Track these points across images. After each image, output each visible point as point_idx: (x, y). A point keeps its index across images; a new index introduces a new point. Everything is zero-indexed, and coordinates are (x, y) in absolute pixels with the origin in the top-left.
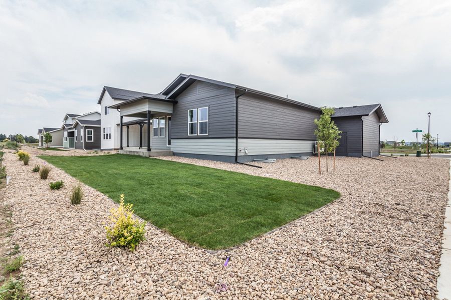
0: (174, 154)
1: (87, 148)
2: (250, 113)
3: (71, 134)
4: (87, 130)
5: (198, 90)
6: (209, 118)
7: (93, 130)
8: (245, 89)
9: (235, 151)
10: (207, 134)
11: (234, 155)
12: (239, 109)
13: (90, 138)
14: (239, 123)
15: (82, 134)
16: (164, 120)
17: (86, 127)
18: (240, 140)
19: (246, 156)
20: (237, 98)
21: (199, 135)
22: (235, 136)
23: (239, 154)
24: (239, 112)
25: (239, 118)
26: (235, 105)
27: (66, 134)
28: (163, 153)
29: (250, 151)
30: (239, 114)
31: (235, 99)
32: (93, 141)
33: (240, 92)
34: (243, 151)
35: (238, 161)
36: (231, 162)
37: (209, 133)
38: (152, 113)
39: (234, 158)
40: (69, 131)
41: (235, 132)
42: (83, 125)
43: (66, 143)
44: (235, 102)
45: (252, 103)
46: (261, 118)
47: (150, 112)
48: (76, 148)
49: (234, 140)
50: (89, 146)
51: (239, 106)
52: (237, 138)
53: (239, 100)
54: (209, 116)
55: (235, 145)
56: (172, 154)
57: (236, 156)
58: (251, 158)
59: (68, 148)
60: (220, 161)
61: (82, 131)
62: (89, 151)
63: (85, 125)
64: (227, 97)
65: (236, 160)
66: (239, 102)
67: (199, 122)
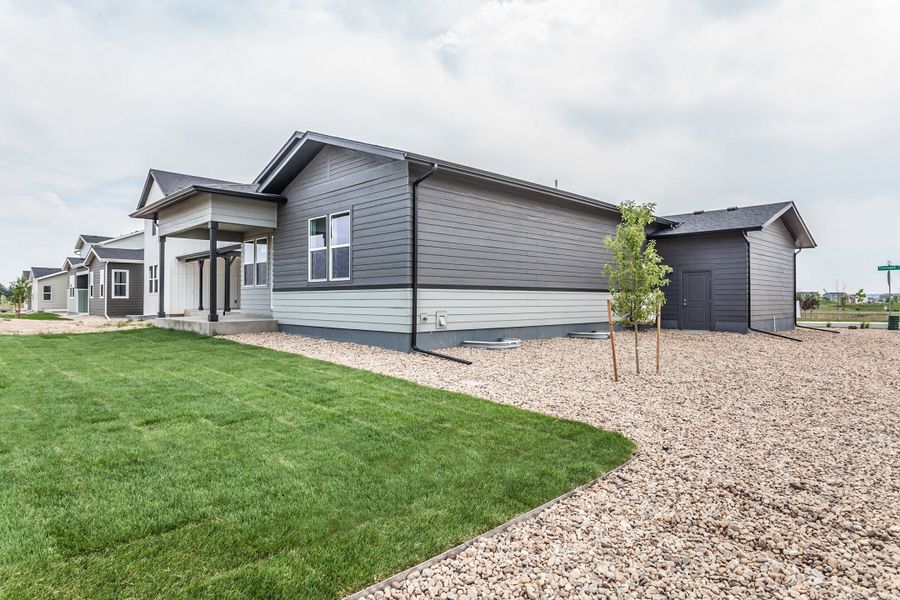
0: (281, 328)
1: (112, 313)
2: (453, 225)
3: (83, 282)
4: (113, 271)
5: (328, 169)
6: (352, 239)
7: (127, 272)
8: (431, 162)
9: (409, 321)
10: (348, 279)
11: (408, 330)
12: (420, 213)
13: (120, 290)
14: (420, 250)
15: (103, 280)
16: (265, 246)
17: (111, 265)
18: (422, 293)
19: (441, 334)
20: (415, 185)
21: (331, 279)
22: (409, 281)
23: (420, 328)
24: (419, 220)
25: (420, 236)
26: (409, 203)
27: (72, 280)
28: (250, 326)
29: (450, 319)
30: (420, 227)
31: (408, 189)
32: (127, 297)
33: (422, 172)
34: (431, 320)
35: (418, 346)
36: (400, 350)
37: (352, 275)
38: (220, 227)
39: (408, 340)
40: (78, 274)
41: (409, 271)
42: (104, 260)
43: (74, 302)
44: (409, 196)
45: (459, 199)
46: (482, 235)
47: (215, 224)
48: (91, 315)
49: (408, 293)
50: (116, 309)
51: (420, 205)
52: (414, 286)
53: (420, 191)
54: (353, 232)
55: (409, 304)
56: (274, 326)
57: (414, 334)
58: (456, 338)
59: (75, 314)
60: (377, 345)
61: (103, 273)
62: (117, 320)
63: (108, 260)
64: (392, 185)
65: (412, 342)
66: (419, 197)
67: (331, 247)
